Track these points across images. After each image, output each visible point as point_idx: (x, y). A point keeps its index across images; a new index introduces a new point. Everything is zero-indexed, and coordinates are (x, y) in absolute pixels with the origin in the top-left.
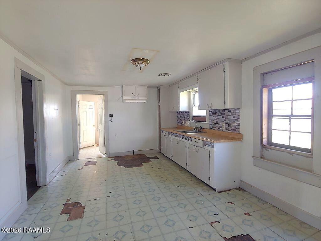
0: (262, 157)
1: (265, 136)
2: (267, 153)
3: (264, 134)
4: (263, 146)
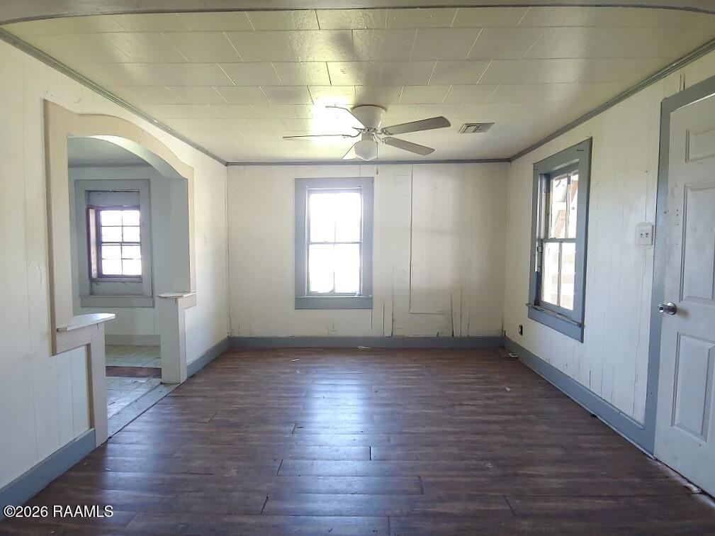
0: (92, 293)
1: (94, 267)
2: (97, 287)
3: (93, 265)
4: (92, 280)
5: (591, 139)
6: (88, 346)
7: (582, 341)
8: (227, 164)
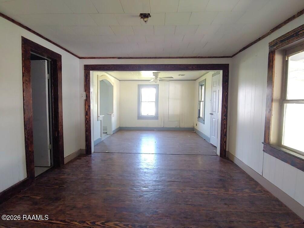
5: (206, 79)
6: (101, 121)
7: (204, 124)
8: (120, 81)
